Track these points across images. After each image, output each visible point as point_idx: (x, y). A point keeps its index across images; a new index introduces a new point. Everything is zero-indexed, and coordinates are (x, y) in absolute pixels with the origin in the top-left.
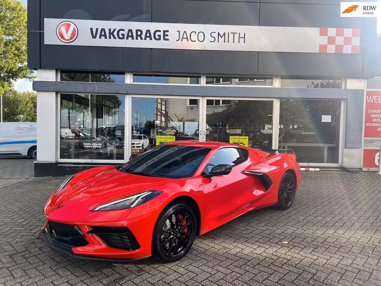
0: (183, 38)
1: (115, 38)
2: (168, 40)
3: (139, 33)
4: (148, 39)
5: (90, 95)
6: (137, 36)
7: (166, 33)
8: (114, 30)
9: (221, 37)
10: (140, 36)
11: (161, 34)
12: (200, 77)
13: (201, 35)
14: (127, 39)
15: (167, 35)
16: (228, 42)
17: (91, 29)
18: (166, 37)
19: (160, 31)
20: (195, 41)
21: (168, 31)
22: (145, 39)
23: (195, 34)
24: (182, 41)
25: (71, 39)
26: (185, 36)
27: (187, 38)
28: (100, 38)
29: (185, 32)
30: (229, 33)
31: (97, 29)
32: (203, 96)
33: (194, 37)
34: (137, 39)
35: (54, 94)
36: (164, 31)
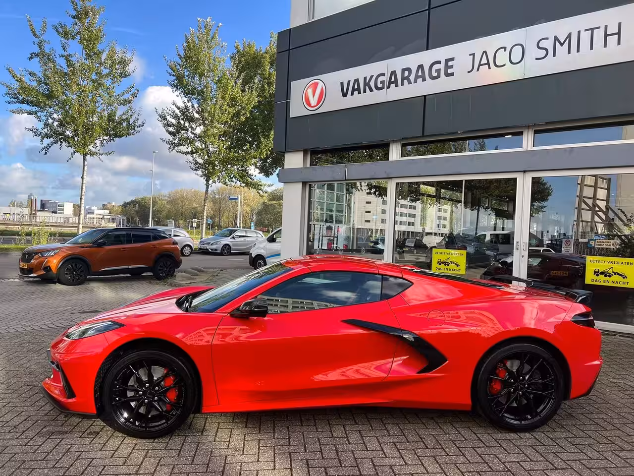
0: (480, 65)
1: (371, 90)
2: (452, 74)
3: (406, 73)
4: (420, 80)
5: (336, 184)
6: (403, 79)
7: (450, 63)
8: (372, 77)
9: (562, 44)
10: (408, 78)
11: (442, 66)
12: (521, 133)
13: (517, 51)
14: (389, 87)
15: (452, 67)
16: (578, 51)
17: (342, 84)
18: (450, 71)
19: (439, 62)
20: (504, 65)
21: (452, 59)
22: (415, 82)
23: (505, 50)
24: (478, 70)
25: (318, 104)
26: (484, 61)
27: (488, 64)
28: (352, 94)
29: (485, 52)
30: (579, 32)
31: (349, 82)
32: (524, 172)
33: (502, 57)
34: (402, 84)
35: (300, 185)
36: (447, 61)
